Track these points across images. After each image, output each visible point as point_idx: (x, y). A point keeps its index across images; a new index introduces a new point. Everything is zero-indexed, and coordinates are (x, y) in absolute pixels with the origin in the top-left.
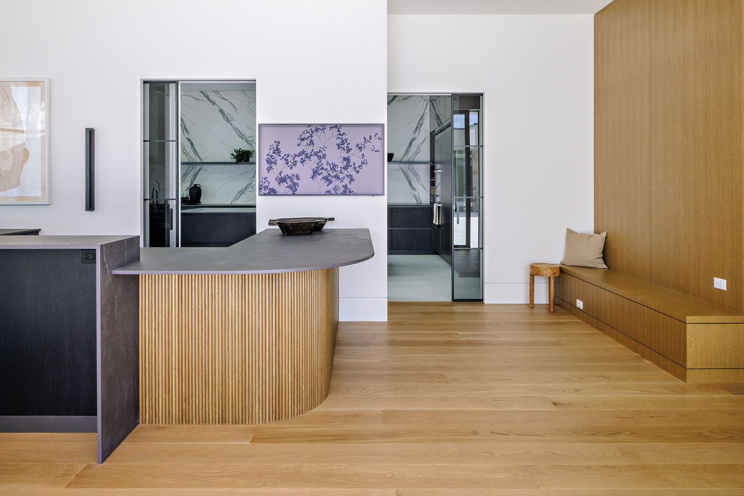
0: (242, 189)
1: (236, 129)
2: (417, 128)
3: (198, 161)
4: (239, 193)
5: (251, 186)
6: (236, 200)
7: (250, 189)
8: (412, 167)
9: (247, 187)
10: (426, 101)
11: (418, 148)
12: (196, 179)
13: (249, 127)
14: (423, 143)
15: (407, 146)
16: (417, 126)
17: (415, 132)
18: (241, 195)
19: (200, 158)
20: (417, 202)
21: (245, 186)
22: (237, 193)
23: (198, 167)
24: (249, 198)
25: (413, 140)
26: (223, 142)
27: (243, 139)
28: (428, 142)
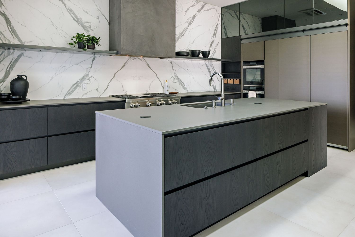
0: (78, 81)
1: (70, 11)
2: (214, 34)
3: (17, 42)
4: (73, 85)
5: (88, 78)
6: (70, 94)
7: (86, 81)
8: (212, 63)
9: (83, 79)
10: (219, 15)
11: (215, 49)
12: (14, 69)
13: (86, 11)
14: (217, 45)
15: (209, 47)
16: (215, 32)
17: (213, 36)
18: (76, 88)
19: (19, 40)
20: (214, 90)
21: (81, 77)
22: (72, 85)
23: (17, 53)
24: (86, 92)
25: (212, 42)
26: (53, 24)
27: (78, 24)
28: (220, 45)
